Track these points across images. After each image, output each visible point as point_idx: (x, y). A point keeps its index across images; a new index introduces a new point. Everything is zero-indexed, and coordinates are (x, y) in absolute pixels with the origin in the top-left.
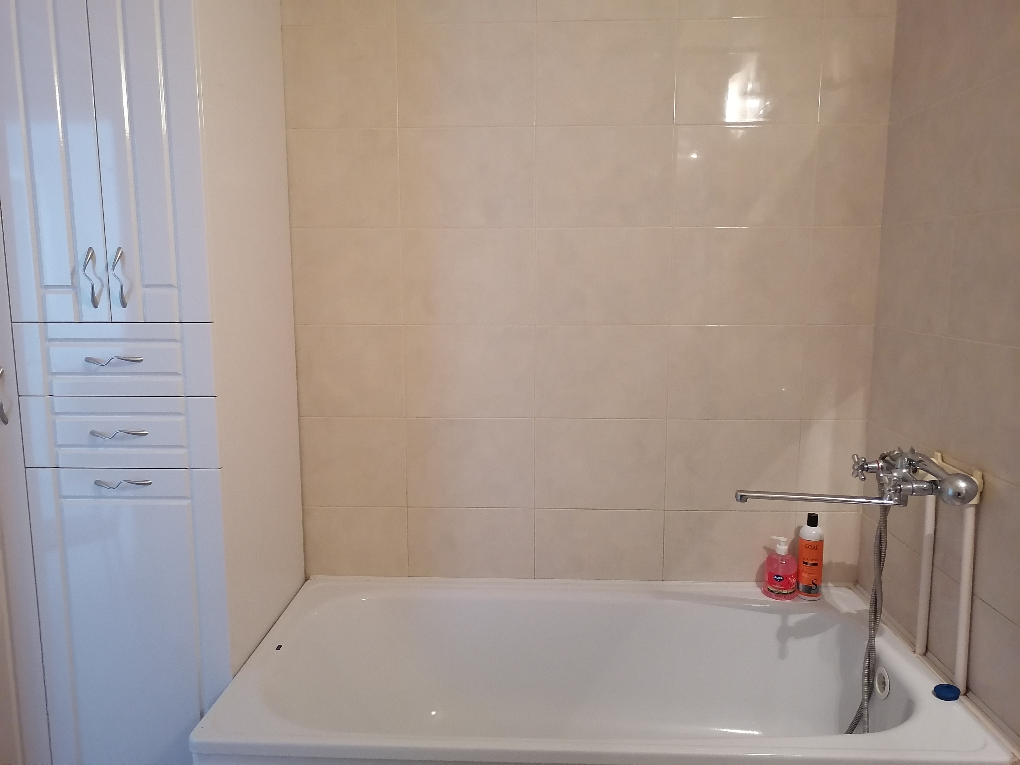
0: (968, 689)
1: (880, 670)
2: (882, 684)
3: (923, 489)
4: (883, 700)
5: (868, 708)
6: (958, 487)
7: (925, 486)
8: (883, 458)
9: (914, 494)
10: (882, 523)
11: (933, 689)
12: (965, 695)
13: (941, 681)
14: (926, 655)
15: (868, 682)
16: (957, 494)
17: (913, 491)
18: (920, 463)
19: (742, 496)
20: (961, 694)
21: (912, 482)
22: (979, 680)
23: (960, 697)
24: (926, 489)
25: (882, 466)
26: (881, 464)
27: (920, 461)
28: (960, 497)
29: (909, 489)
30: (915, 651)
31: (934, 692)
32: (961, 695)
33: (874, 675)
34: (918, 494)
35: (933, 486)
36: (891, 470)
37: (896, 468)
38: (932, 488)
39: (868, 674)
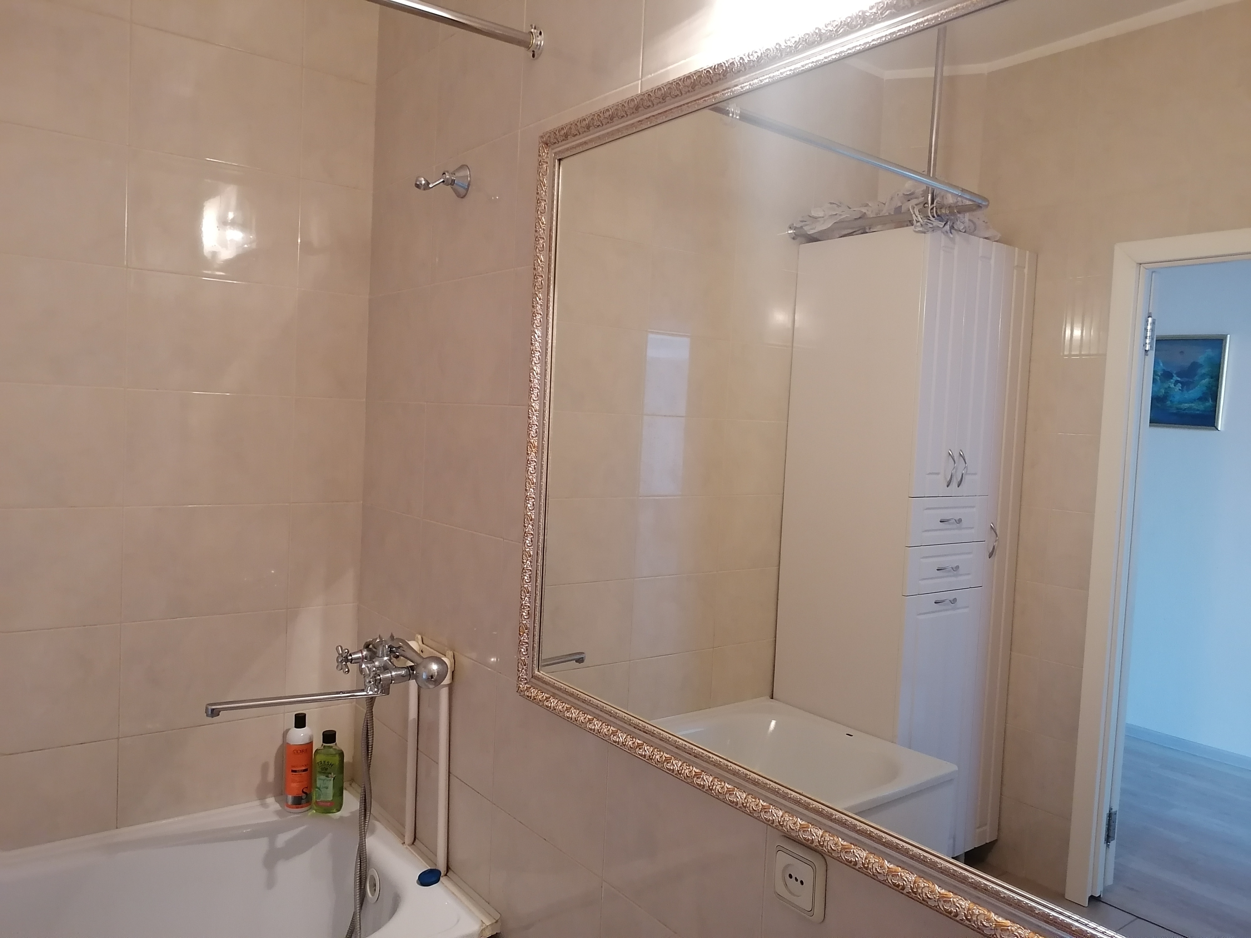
0: (448, 868)
1: (372, 872)
2: (374, 887)
3: (403, 676)
4: (375, 903)
5: (360, 917)
6: (430, 670)
7: (403, 672)
8: (367, 646)
9: (393, 682)
10: (368, 714)
11: (417, 878)
12: (446, 875)
13: (425, 867)
14: (415, 843)
15: (360, 889)
16: (430, 677)
17: (392, 678)
18: (399, 650)
19: (213, 710)
20: (442, 875)
21: (391, 670)
22: (458, 856)
23: (441, 879)
24: (405, 675)
25: (366, 655)
26: (365, 653)
27: (400, 647)
28: (433, 679)
29: (388, 678)
30: (404, 843)
31: (419, 882)
32: (442, 877)
33: (366, 878)
34: (397, 681)
35: (410, 672)
36: (373, 659)
37: (378, 657)
38: (409, 673)
39: (360, 879)
